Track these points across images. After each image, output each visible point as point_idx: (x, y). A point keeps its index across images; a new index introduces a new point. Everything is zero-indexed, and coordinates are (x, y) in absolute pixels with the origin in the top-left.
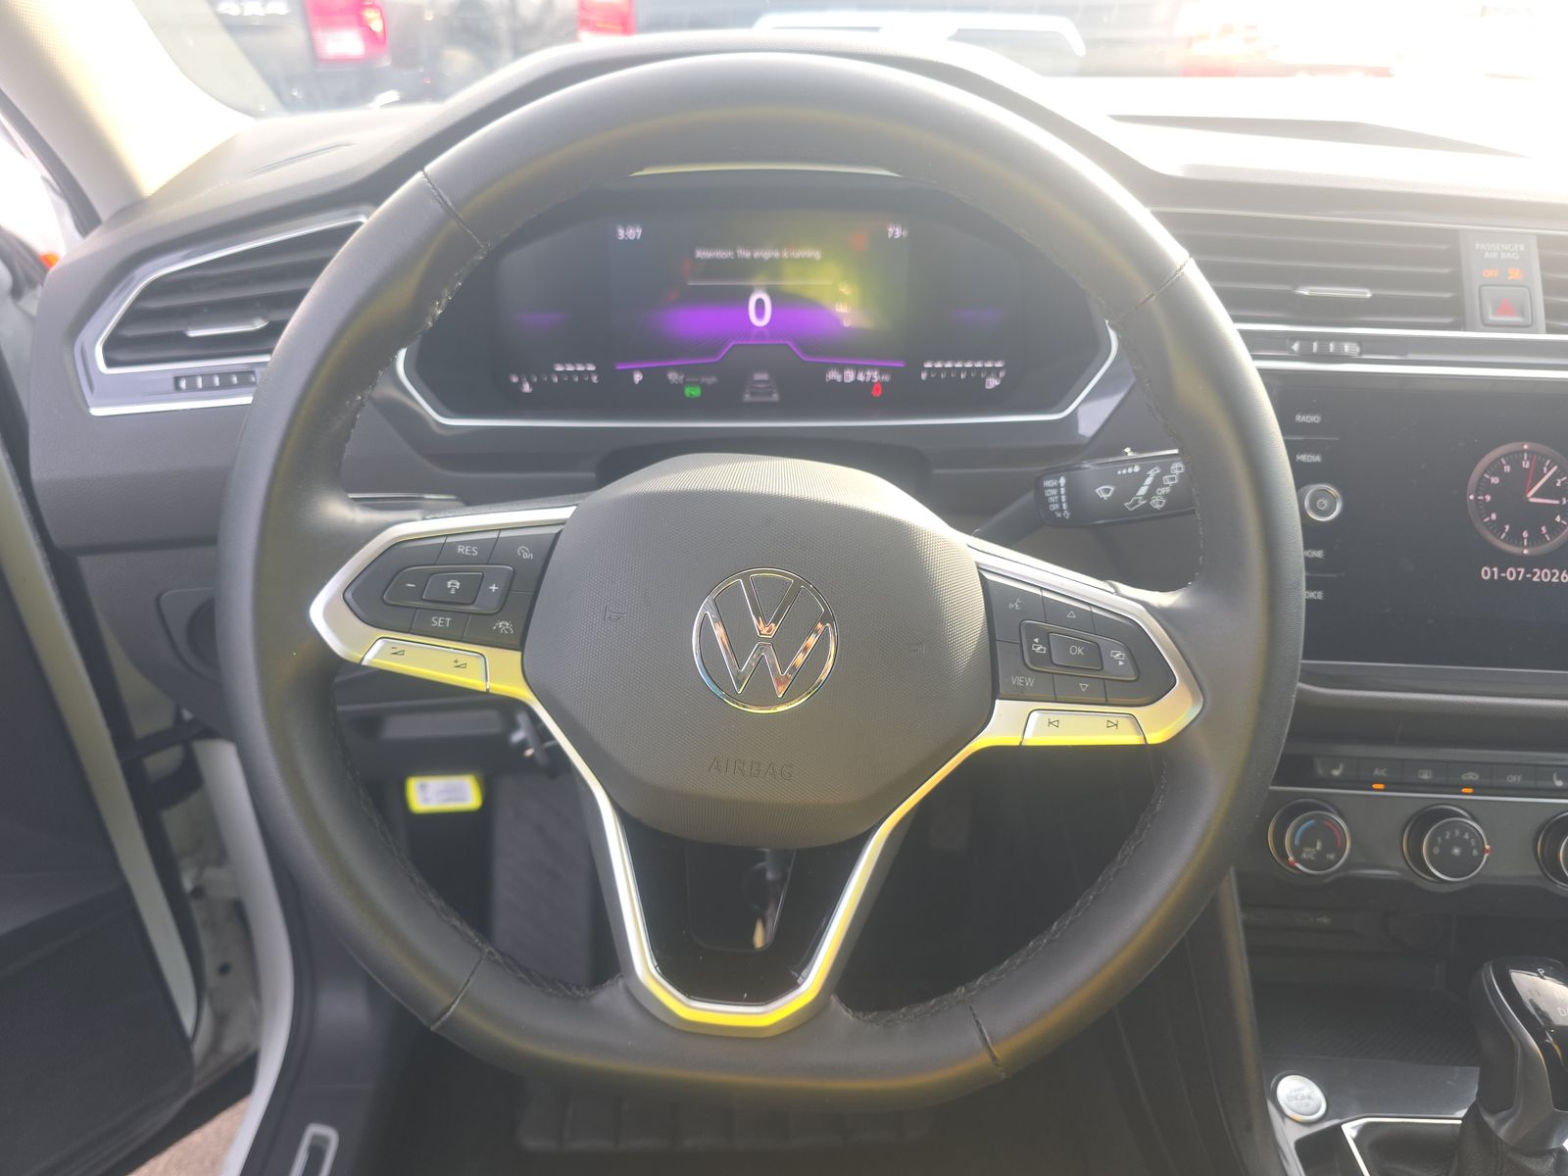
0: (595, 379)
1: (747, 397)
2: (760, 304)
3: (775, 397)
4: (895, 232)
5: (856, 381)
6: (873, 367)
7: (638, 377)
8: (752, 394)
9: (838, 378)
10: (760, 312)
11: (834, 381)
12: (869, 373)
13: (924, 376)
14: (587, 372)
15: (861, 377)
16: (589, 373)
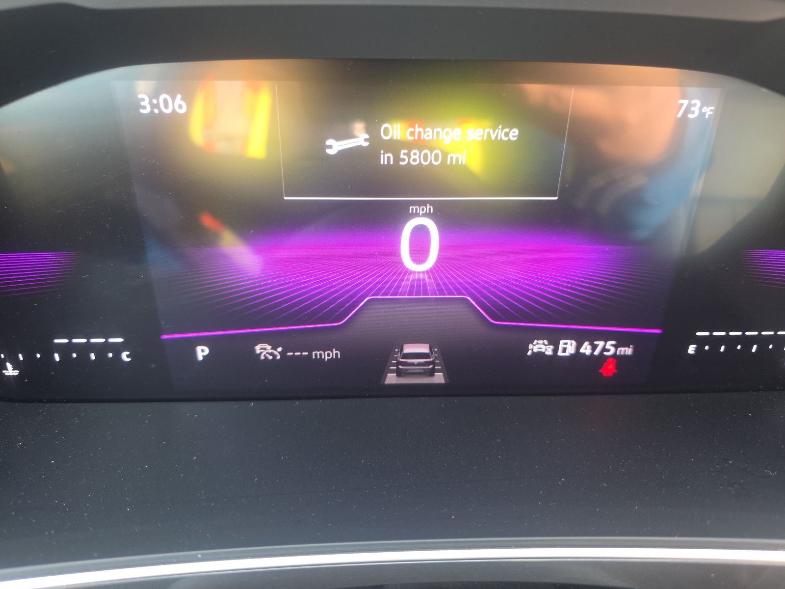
0: (125, 356)
1: (391, 379)
2: (420, 236)
3: (439, 378)
4: (690, 106)
5: (578, 354)
6: (606, 337)
7: (202, 352)
8: (399, 373)
9: (549, 351)
10: (419, 250)
11: (541, 355)
12: (601, 344)
13: (692, 349)
14: (107, 347)
15: (586, 349)
16: (117, 349)
